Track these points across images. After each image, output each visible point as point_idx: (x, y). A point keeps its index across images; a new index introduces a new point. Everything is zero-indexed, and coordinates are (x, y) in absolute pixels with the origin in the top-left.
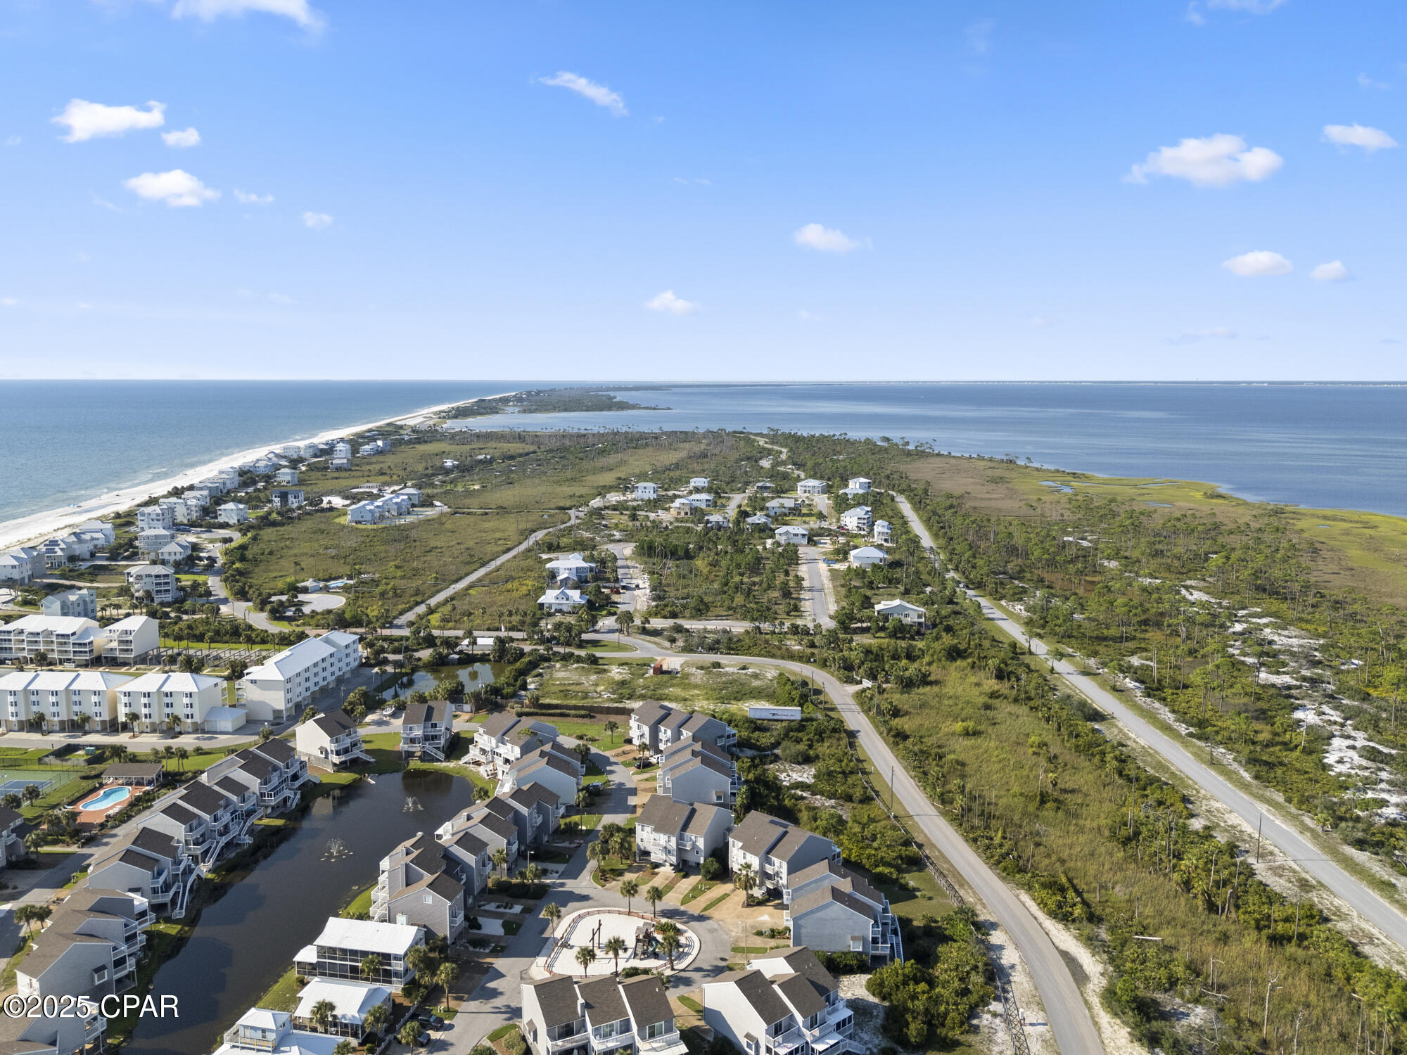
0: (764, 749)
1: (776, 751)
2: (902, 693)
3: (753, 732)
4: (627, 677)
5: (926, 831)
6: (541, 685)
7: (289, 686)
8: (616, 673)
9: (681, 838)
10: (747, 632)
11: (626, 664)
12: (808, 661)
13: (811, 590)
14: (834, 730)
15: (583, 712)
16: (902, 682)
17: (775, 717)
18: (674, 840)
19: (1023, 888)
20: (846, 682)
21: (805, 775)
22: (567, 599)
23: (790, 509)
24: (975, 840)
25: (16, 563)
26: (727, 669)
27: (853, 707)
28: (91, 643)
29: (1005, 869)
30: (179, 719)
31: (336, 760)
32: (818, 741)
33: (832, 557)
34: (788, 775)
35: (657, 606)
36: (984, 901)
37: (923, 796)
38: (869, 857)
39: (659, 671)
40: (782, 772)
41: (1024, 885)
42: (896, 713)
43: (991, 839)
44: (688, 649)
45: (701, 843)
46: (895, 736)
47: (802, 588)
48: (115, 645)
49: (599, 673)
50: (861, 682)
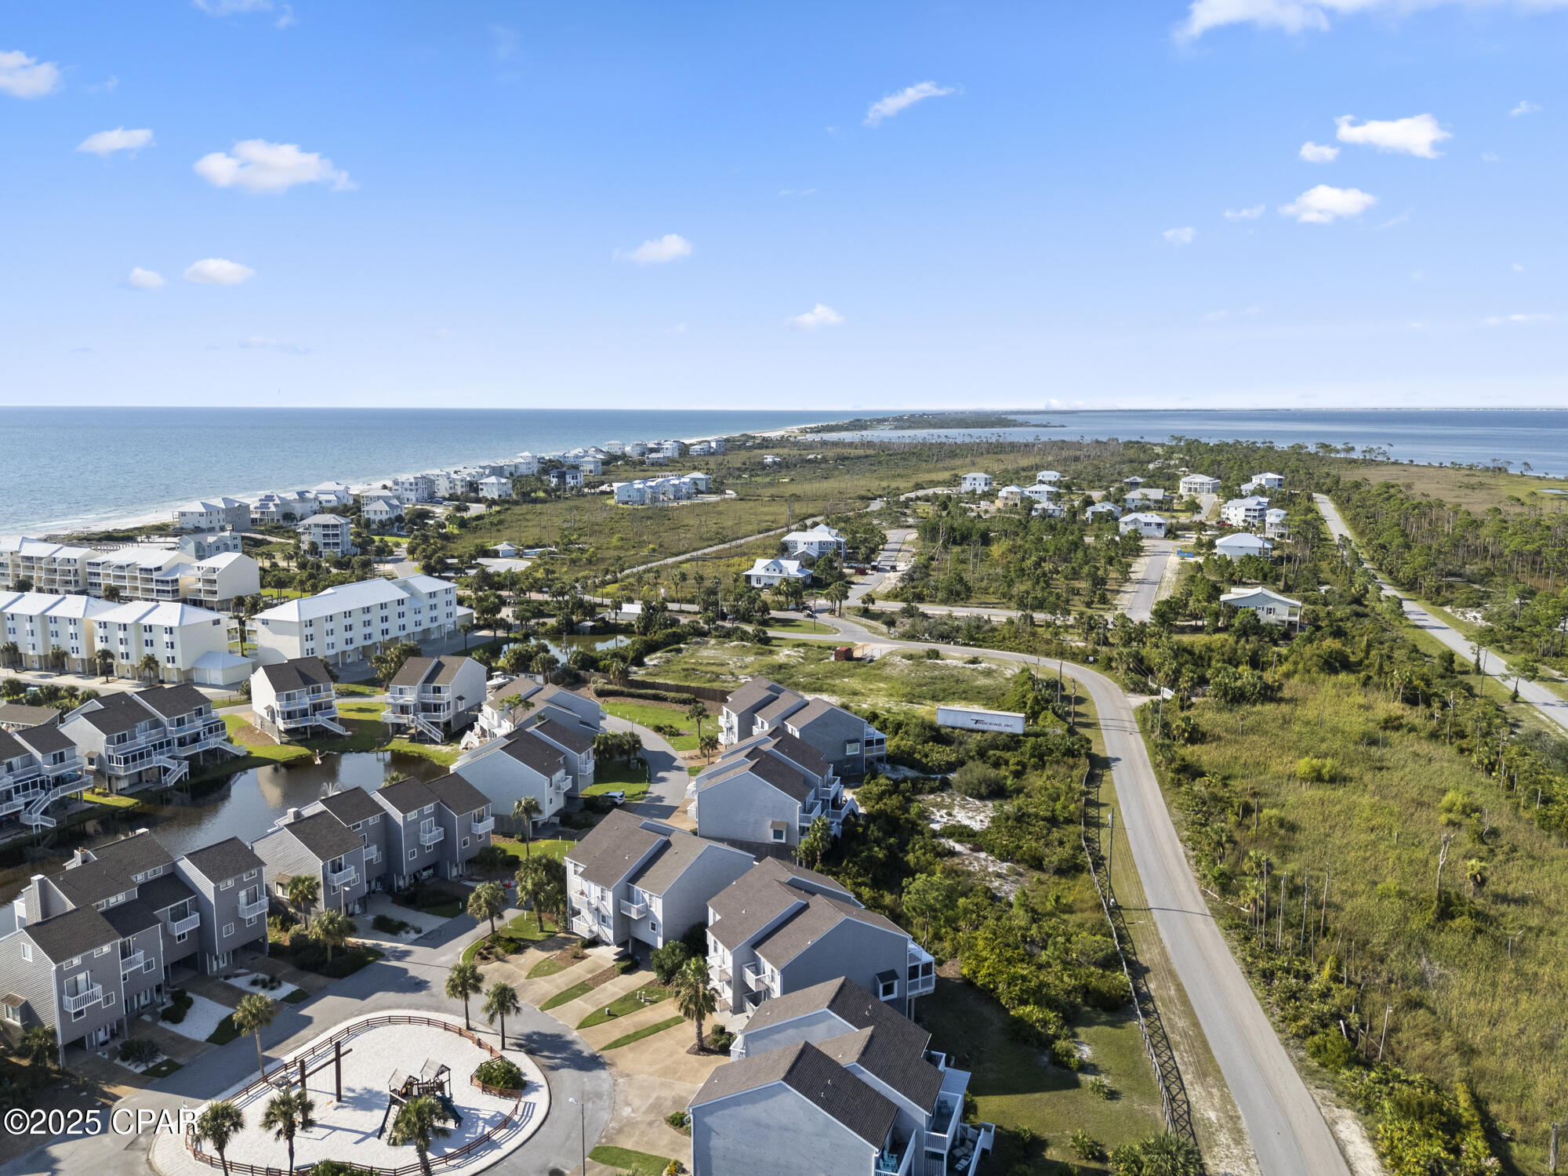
0: (932, 771)
1: (952, 776)
2: (1219, 710)
3: (926, 742)
4: (793, 661)
5: (1167, 942)
6: (668, 661)
7: (309, 631)
8: (784, 655)
9: (626, 895)
10: (1010, 622)
11: (804, 645)
12: (1085, 661)
13: (1140, 582)
14: (1070, 752)
15: (685, 696)
16: (1225, 694)
17: (979, 726)
18: (609, 895)
19: (1351, 1105)
20: (1133, 691)
21: (976, 817)
22: (781, 572)
23: (1156, 501)
24: (1268, 976)
25: (203, 510)
26: (948, 661)
27: (1127, 724)
28: (176, 580)
29: (1318, 1051)
30: (156, 663)
31: (281, 724)
32: (1035, 767)
33: (1189, 550)
34: (949, 814)
35: (902, 589)
36: (1244, 1124)
37: (1192, 875)
38: (1012, 981)
39: (847, 655)
40: (939, 806)
41: (1355, 1097)
42: (1196, 736)
43: (1308, 977)
44: (911, 636)
45: (657, 909)
46: (1178, 771)
47: (1128, 580)
48: (200, 585)
49: (762, 654)
50: (1157, 692)
